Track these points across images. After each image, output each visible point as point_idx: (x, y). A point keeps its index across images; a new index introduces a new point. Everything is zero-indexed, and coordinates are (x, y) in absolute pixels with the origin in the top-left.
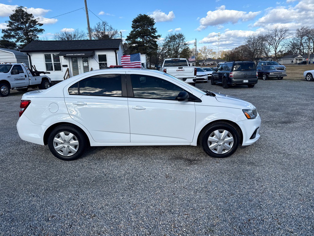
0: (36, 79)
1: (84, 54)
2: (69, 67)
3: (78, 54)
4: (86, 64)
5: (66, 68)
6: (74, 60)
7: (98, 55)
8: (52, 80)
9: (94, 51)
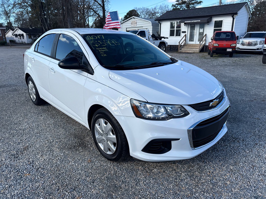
0: (154, 42)
1: (200, 21)
2: (186, 33)
3: (194, 21)
4: (201, 31)
5: (184, 34)
6: (192, 26)
7: (215, 21)
8: (168, 44)
9: (212, 17)
